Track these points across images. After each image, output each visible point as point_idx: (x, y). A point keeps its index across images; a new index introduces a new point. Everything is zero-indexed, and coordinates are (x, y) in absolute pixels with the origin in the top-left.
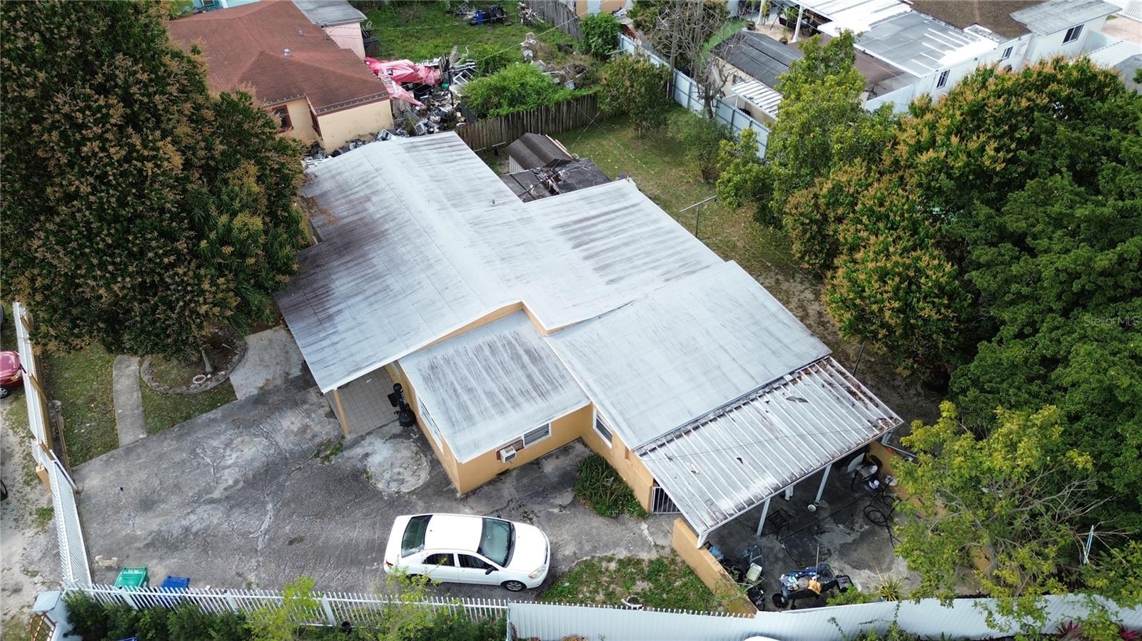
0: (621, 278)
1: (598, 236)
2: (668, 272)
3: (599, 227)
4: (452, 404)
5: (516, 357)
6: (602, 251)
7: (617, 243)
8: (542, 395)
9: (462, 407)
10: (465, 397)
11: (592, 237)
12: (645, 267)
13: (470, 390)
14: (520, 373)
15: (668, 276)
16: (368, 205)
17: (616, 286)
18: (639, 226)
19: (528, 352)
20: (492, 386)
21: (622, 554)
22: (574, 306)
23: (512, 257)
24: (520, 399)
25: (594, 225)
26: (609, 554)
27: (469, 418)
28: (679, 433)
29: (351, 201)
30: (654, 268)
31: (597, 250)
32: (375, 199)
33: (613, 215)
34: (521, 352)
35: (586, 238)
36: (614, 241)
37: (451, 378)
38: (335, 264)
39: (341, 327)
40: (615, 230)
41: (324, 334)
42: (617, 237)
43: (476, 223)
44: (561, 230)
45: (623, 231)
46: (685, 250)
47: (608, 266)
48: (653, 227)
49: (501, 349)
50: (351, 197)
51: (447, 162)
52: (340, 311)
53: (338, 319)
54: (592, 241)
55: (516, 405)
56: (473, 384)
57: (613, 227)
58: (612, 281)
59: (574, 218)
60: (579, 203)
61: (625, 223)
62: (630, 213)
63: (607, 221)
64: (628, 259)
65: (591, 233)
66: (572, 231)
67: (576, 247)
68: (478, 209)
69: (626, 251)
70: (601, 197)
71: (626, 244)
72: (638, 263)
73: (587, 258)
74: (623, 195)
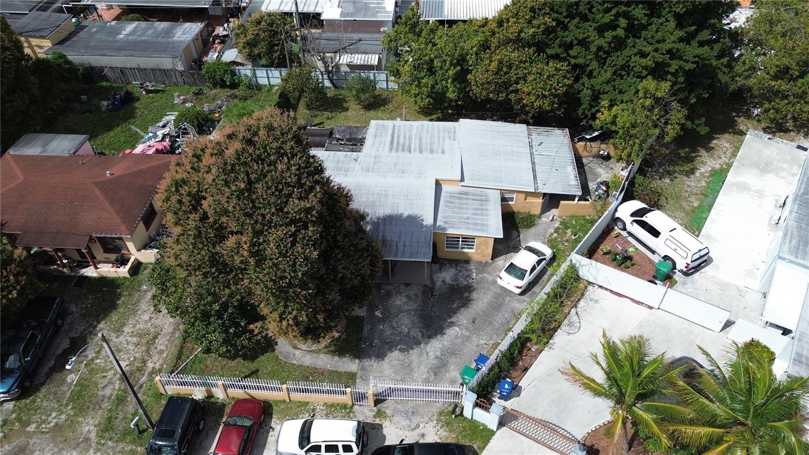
0: (443, 150)
1: (407, 144)
2: (450, 137)
3: (401, 140)
4: (471, 226)
5: (460, 198)
6: (420, 146)
8: (487, 201)
12: (441, 141)
13: (468, 218)
14: (470, 201)
15: (452, 139)
17: (447, 153)
18: (410, 131)
19: (460, 194)
20: (470, 211)
23: (403, 170)
24: (484, 207)
25: (398, 142)
26: (549, 234)
27: (483, 225)
28: (535, 177)
30: (443, 140)
31: (417, 148)
33: (396, 135)
34: (459, 196)
35: (406, 147)
36: (415, 141)
37: (456, 220)
39: (396, 239)
40: (407, 138)
41: (394, 247)
44: (394, 151)
45: (410, 136)
46: (438, 128)
47: (431, 149)
48: (415, 128)
52: (383, 236)
53: (389, 238)
54: (409, 146)
55: (487, 210)
56: (465, 216)
57: (405, 138)
58: (443, 152)
59: (388, 144)
60: (378, 138)
61: (405, 133)
62: (399, 130)
63: (398, 137)
64: (432, 143)
65: (404, 145)
66: (397, 149)
67: (410, 152)
68: (356, 166)
69: (426, 141)
70: (379, 132)
71: (420, 140)
72: (436, 142)
73: (421, 152)
74: (383, 126)
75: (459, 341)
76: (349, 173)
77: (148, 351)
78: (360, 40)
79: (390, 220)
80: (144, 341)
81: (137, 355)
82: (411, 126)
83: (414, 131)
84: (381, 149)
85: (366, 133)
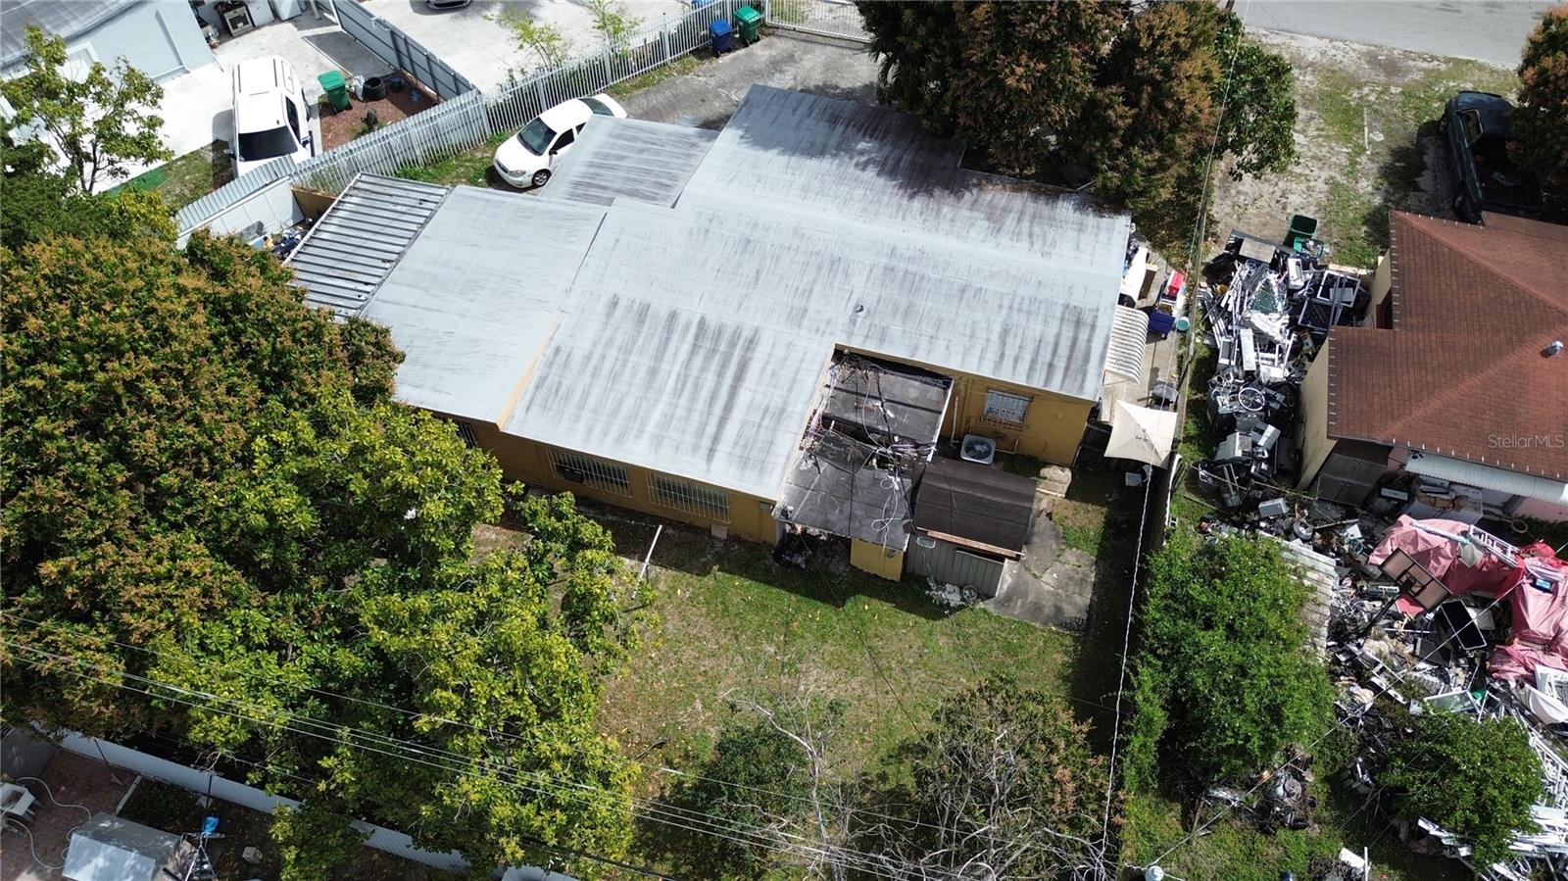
0: (609, 315)
1: (698, 361)
2: (566, 364)
3: (710, 378)
6: (668, 339)
7: (665, 366)
8: (578, 184)
9: (633, 139)
10: (639, 145)
11: (702, 353)
12: (599, 350)
14: (617, 186)
15: (562, 357)
17: (605, 300)
18: (668, 419)
20: (625, 162)
22: (617, 240)
23: (744, 251)
24: (592, 170)
25: (720, 375)
29: (1006, 212)
30: (588, 357)
31: (675, 337)
33: (718, 410)
35: (706, 344)
36: (672, 367)
37: (669, 148)
38: (910, 157)
40: (689, 386)
42: (674, 377)
44: (746, 334)
45: (678, 393)
46: (577, 418)
47: (641, 322)
48: (651, 428)
49: (656, 191)
50: (1013, 217)
51: (1005, 333)
52: (832, 128)
53: (823, 123)
54: (695, 347)
55: (591, 165)
57: (697, 387)
58: (615, 304)
59: (754, 368)
60: (776, 402)
61: (690, 410)
62: (700, 434)
63: (713, 398)
64: (627, 350)
65: (708, 358)
66: (732, 344)
67: (702, 324)
68: (861, 286)
69: (642, 361)
70: (764, 434)
71: (653, 372)
72: (613, 353)
73: (673, 316)
74: (744, 462)
76: (884, 261)
79: (812, 148)
82: (657, 441)
83: (656, 416)
84: (780, 352)
85: (803, 480)
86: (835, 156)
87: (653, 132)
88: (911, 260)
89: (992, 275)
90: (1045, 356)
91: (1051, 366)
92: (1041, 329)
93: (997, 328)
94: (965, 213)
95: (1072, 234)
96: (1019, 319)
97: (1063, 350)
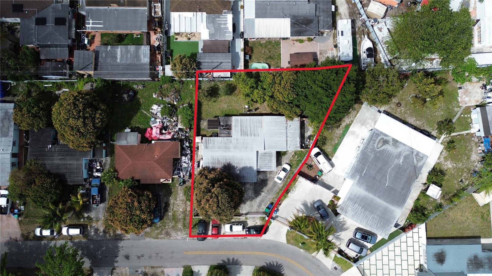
0: (258, 134)
2: (260, 126)
4: (267, 168)
5: (264, 156)
6: (250, 133)
8: (272, 156)
9: (269, 166)
10: (267, 165)
13: (266, 164)
14: (267, 157)
16: (221, 161)
17: (260, 136)
18: (247, 123)
19: (264, 154)
20: (267, 161)
21: (291, 156)
23: (246, 147)
25: (243, 130)
26: (290, 158)
27: (271, 166)
28: (287, 144)
29: (218, 164)
30: (258, 128)
32: (220, 160)
33: (242, 125)
35: (246, 133)
36: (249, 129)
37: (263, 166)
38: (232, 171)
39: (246, 176)
41: (247, 178)
43: (235, 148)
44: (242, 136)
45: (247, 126)
46: (256, 120)
47: (254, 134)
48: (248, 121)
49: (262, 157)
50: (217, 163)
51: (214, 143)
52: (243, 175)
54: (247, 132)
55: (272, 160)
56: (265, 163)
57: (245, 127)
58: (258, 136)
59: (240, 132)
60: (236, 128)
61: (245, 125)
62: (243, 122)
63: (243, 127)
64: (254, 130)
65: (245, 131)
66: (243, 134)
67: (248, 136)
68: (231, 146)
69: (252, 129)
70: (236, 124)
71: (250, 128)
72: (256, 129)
73: (251, 136)
74: (237, 120)
75: (264, 197)
76: (230, 150)
77: (186, 205)
78: (222, 63)
79: (244, 169)
80: (184, 202)
81: (184, 207)
82: (247, 120)
83: (248, 122)
84: (238, 134)
85: (231, 121)
86: (241, 168)
87: (266, 169)
88: (227, 151)
89: (217, 151)
90: (209, 142)
91: (208, 140)
92: (210, 145)
93: (215, 144)
94: (222, 161)
95: (209, 162)
96: (213, 146)
97: (208, 143)
